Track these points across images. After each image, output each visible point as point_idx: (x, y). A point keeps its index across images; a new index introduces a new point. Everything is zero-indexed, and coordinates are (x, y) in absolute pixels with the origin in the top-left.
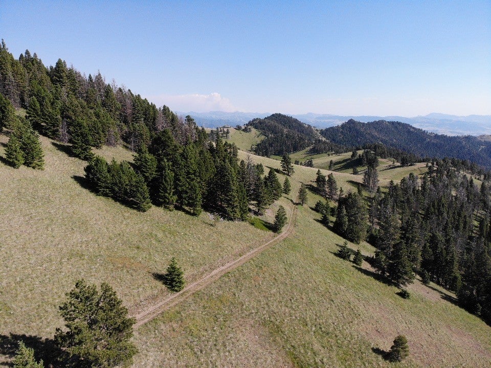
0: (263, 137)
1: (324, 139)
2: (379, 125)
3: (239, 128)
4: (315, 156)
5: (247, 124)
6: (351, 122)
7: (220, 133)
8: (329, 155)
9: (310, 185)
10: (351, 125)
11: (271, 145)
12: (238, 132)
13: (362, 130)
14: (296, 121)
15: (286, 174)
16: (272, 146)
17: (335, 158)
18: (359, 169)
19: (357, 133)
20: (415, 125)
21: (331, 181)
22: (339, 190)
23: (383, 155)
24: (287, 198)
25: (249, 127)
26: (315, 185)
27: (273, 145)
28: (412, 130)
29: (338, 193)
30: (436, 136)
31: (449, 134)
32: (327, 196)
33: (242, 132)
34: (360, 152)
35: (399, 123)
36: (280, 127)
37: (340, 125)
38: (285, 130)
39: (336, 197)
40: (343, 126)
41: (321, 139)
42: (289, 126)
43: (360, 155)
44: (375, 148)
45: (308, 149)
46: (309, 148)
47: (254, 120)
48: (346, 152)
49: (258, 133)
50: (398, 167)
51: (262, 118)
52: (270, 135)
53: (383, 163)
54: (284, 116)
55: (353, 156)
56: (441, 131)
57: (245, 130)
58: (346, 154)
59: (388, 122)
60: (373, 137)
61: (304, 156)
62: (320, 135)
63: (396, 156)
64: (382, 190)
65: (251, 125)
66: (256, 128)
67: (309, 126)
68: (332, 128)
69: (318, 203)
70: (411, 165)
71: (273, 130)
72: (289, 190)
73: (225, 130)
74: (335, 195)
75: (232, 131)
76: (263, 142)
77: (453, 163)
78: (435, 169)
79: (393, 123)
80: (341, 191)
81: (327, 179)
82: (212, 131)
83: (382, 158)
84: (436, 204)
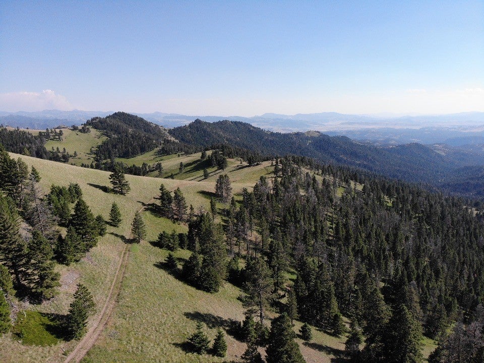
0: (105, 138)
1: (173, 139)
2: (223, 125)
3: (75, 128)
4: (164, 157)
5: (84, 125)
6: (198, 122)
7: (51, 134)
8: (179, 156)
9: (153, 205)
10: (198, 126)
11: (114, 146)
12: (74, 132)
13: (208, 130)
14: (142, 120)
15: (119, 192)
16: (116, 148)
17: (186, 159)
18: (209, 170)
19: (205, 132)
20: (254, 125)
21: (179, 198)
22: (189, 208)
23: (230, 155)
24: (116, 235)
25: (87, 127)
26: (158, 202)
27: (117, 146)
28: (252, 129)
29: (188, 211)
30: (272, 134)
31: (283, 132)
32: (175, 217)
33: (79, 133)
34: (209, 153)
35: (240, 123)
36: (125, 126)
37: (187, 125)
38: (130, 130)
39: (185, 217)
40: (190, 126)
41: (169, 139)
42: (135, 125)
43: (209, 156)
44: (223, 148)
45: (156, 149)
46: (158, 148)
47: (93, 119)
48: (195, 152)
49: (98, 133)
50: (246, 166)
51: (103, 116)
52: (113, 136)
53: (232, 163)
54: (129, 115)
55: (203, 156)
56: (276, 129)
57: (84, 130)
58: (196, 155)
59: (232, 122)
60: (219, 136)
61: (153, 157)
62: (168, 134)
63: (243, 156)
64: (236, 198)
65: (90, 124)
66: (96, 127)
67: (157, 126)
68: (180, 128)
69: (161, 235)
70: (258, 164)
71: (117, 130)
72: (119, 221)
73: (58, 131)
74: (184, 214)
75: (66, 132)
76: (104, 143)
77: (294, 161)
78: (280, 167)
79: (236, 123)
80: (192, 209)
81: (173, 195)
82: (40, 133)
83: (230, 158)
84: (292, 211)
